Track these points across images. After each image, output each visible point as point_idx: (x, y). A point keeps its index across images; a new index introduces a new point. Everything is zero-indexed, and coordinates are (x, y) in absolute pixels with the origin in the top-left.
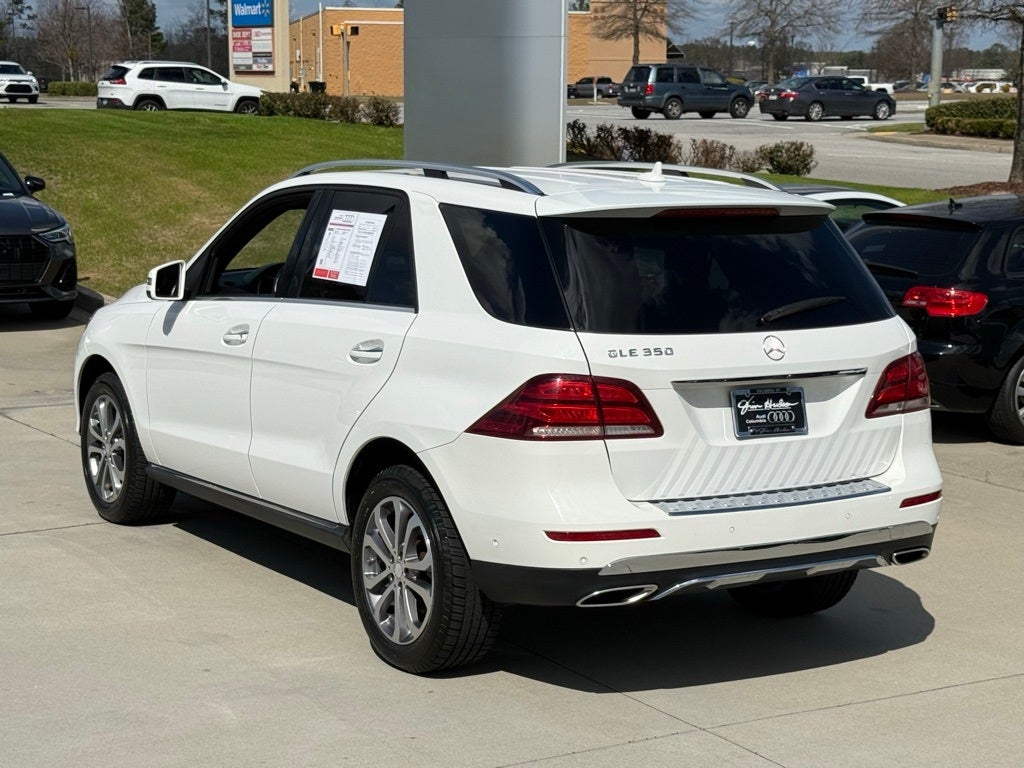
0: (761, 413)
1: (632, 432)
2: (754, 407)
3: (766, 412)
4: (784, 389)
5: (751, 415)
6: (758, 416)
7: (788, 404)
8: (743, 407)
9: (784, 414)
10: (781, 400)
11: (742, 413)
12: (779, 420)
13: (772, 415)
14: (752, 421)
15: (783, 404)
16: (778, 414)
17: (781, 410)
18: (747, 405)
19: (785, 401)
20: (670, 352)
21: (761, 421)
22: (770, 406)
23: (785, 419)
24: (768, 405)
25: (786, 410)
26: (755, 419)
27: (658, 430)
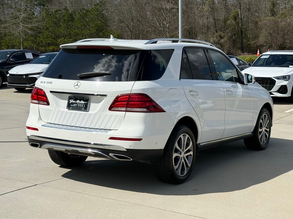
0: (75, 103)
1: (43, 103)
2: (74, 102)
3: (76, 103)
4: (84, 98)
5: (72, 103)
6: (74, 104)
7: (84, 102)
8: (71, 101)
9: (82, 105)
10: (82, 101)
11: (70, 103)
12: (80, 106)
13: (78, 105)
14: (72, 105)
15: (82, 102)
16: (80, 105)
17: (81, 104)
18: (72, 101)
19: (83, 101)
20: (51, 83)
21: (75, 106)
22: (78, 102)
23: (81, 106)
24: (78, 101)
25: (83, 104)
26: (73, 105)
27: (48, 104)
